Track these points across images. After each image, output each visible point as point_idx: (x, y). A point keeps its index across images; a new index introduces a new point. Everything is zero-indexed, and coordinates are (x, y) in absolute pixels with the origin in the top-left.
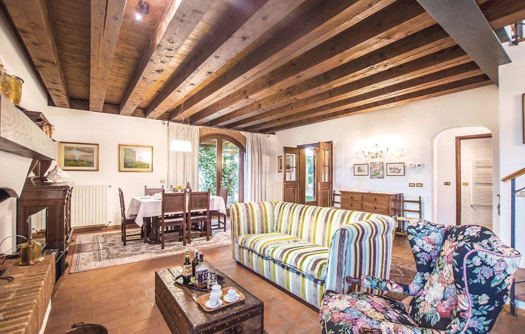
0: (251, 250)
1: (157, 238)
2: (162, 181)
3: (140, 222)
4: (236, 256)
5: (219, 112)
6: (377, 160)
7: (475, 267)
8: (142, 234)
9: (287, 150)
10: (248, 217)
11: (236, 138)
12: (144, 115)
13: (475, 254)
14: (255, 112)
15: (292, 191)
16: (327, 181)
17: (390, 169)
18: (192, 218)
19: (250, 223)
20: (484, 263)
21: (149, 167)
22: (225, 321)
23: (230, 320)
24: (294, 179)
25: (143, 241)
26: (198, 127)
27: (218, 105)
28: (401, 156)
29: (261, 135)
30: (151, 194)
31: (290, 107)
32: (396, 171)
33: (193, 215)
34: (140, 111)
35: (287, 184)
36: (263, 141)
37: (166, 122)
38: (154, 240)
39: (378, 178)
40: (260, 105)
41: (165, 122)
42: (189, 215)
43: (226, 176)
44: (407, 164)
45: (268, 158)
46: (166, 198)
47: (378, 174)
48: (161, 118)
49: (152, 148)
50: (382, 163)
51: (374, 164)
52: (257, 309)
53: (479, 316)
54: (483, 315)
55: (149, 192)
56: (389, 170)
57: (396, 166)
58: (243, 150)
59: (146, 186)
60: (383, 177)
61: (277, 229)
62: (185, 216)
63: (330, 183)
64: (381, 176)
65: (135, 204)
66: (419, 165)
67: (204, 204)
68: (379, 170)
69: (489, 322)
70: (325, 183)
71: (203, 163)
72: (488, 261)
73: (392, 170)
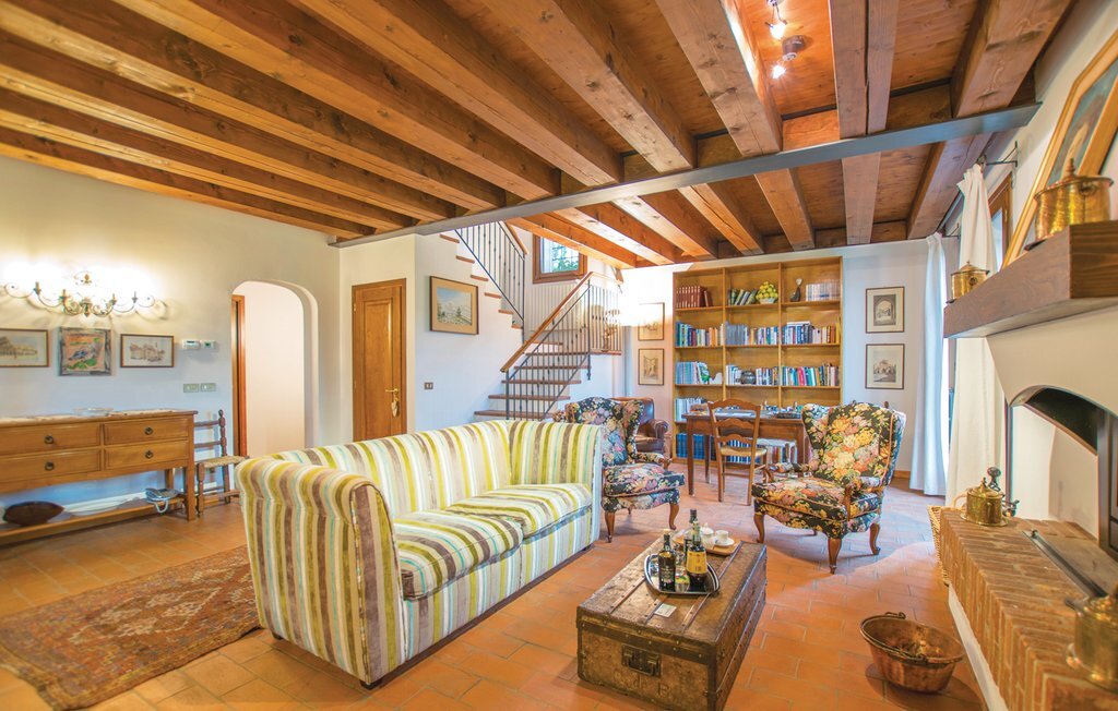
17: (133, 348)
28: (162, 318)
32: (150, 354)
39: (93, 373)
50: (107, 332)
56: (127, 353)
57: (150, 343)
60: (107, 371)
64: (103, 370)
66: (207, 344)
68: (96, 351)
73: (138, 354)
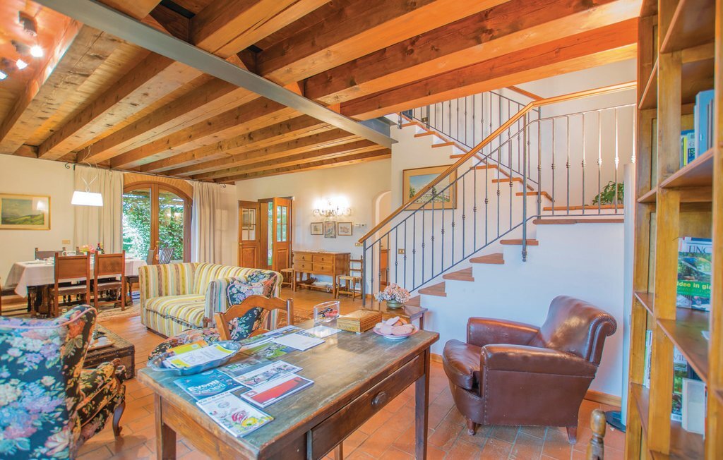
0: (155, 312)
1: (49, 310)
2: (65, 242)
3: (22, 292)
4: (144, 321)
5: (144, 159)
6: (331, 218)
7: (234, 294)
8: (29, 309)
9: (243, 204)
10: (160, 279)
11: (179, 187)
12: (35, 154)
13: (234, 286)
14: (189, 162)
15: (250, 252)
16: (284, 240)
17: (341, 228)
18: (99, 285)
19: (161, 286)
20: (239, 292)
21: (43, 224)
22: (90, 360)
23: (95, 359)
24: (253, 237)
25: (30, 315)
26: (121, 173)
27: (141, 150)
28: (349, 215)
29: (214, 185)
30: (41, 258)
31: (231, 159)
32: (346, 230)
33: (101, 281)
34: (30, 149)
35: (243, 245)
36: (217, 193)
37: (71, 165)
38: (45, 314)
39: (331, 237)
40: (194, 155)
41: (69, 164)
42: (96, 282)
43: (175, 234)
44: (354, 224)
45: (224, 212)
46: (60, 261)
47: (331, 233)
48: (64, 159)
49: (49, 198)
50: (335, 222)
51: (328, 223)
52: (127, 351)
53: (241, 324)
54: (243, 323)
55: (40, 255)
56: (340, 230)
57: (345, 225)
58: (189, 202)
59: (36, 249)
61: (196, 291)
62: (88, 283)
63: (289, 242)
64: (334, 236)
65: (17, 271)
66: (363, 225)
67: (117, 268)
68: (332, 229)
69: (247, 327)
70: (282, 242)
71: (140, 217)
72: (241, 290)
73: (342, 230)
